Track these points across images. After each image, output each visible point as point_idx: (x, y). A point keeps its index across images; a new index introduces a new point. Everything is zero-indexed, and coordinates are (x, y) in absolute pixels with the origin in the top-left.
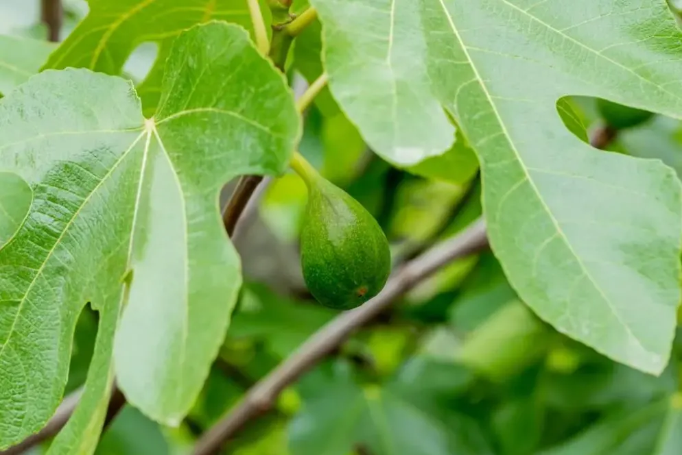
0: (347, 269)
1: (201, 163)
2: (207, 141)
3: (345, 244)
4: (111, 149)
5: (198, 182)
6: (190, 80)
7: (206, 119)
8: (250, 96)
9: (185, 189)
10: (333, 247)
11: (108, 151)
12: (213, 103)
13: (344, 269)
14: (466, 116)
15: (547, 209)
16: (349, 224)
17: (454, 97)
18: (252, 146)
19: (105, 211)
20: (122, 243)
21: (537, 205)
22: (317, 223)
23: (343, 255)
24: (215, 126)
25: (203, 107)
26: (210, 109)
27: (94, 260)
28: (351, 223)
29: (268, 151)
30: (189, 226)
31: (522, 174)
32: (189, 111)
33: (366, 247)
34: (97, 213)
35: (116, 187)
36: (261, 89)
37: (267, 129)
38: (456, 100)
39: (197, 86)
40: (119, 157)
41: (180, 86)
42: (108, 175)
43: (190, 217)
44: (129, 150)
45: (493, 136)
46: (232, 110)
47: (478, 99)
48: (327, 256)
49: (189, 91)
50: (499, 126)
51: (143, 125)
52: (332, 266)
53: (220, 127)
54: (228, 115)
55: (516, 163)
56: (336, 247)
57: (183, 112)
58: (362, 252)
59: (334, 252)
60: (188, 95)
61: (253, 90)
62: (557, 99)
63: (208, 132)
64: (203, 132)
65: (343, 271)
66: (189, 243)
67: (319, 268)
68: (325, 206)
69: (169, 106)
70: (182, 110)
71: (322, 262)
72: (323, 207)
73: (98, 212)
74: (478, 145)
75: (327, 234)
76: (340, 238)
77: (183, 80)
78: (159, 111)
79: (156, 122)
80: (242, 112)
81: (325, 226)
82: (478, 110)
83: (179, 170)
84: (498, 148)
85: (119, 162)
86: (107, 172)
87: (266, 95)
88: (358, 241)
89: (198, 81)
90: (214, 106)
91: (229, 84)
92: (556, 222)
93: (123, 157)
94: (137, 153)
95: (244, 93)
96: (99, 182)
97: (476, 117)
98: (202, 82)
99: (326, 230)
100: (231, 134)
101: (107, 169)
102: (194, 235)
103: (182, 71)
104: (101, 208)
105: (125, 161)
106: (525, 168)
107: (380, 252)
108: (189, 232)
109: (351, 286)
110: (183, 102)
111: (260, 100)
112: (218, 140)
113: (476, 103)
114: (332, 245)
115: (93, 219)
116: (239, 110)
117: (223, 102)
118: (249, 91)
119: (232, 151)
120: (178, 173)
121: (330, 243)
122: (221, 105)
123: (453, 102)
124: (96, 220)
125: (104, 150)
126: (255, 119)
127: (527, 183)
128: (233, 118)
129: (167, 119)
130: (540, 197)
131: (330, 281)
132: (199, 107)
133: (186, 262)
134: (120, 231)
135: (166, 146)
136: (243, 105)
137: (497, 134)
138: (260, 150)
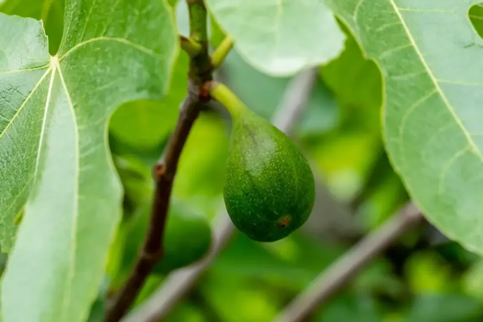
0: (265, 198)
1: (94, 94)
2: (99, 71)
3: (263, 173)
4: (18, 89)
5: (91, 115)
6: (85, 11)
7: (98, 49)
8: (135, 19)
9: (79, 122)
10: (251, 177)
11: (15, 91)
12: (104, 31)
13: (262, 198)
14: (368, 28)
15: (459, 121)
16: (268, 153)
17: (354, 9)
18: (139, 72)
19: (14, 151)
20: (28, 183)
21: (448, 117)
22: (236, 155)
23: (261, 185)
24: (105, 55)
25: (96, 37)
26: (102, 38)
27: (4, 201)
28: (269, 152)
29: (153, 75)
30: (81, 160)
31: (432, 86)
32: (84, 43)
33: (285, 176)
34: (7, 155)
35: (23, 127)
36: (144, 11)
37: (150, 52)
38: (355, 13)
39: (90, 16)
40: (27, 97)
41: (76, 19)
42: (17, 115)
43: (82, 151)
44: (35, 89)
45: (399, 48)
46: (121, 36)
47: (384, 11)
48: (245, 188)
49: (84, 22)
50: (407, 38)
51: (48, 62)
52: (251, 197)
53: (110, 56)
54: (117, 42)
55: (425, 75)
56: (254, 177)
57: (80, 45)
58: (280, 180)
59: (252, 182)
60: (83, 26)
61: (137, 12)
62: (469, 7)
63: (100, 62)
64: (96, 63)
65: (262, 201)
66: (80, 179)
67: (237, 200)
68: (245, 137)
69: (68, 40)
70: (79, 42)
71: (241, 193)
72: (243, 137)
73: (8, 153)
74: (381, 57)
75: (245, 164)
76: (257, 168)
77: (79, 12)
78: (61, 47)
79: (59, 57)
80: (129, 38)
81: (244, 156)
82: (383, 23)
83: (75, 104)
84: (404, 60)
85: (26, 100)
86: (16, 112)
87: (148, 16)
88: (276, 170)
89: (91, 11)
90: (105, 34)
91: (117, 9)
92: (467, 134)
93: (30, 96)
94: (42, 91)
95: (129, 17)
96: (9, 122)
97: (381, 29)
98: (95, 11)
99: (245, 160)
100: (120, 62)
101: (15, 109)
102: (85, 168)
103: (77, 3)
104: (10, 150)
105: (32, 100)
106: (435, 80)
107: (300, 180)
108: (81, 165)
109: (272, 217)
110: (79, 34)
111: (144, 22)
112: (108, 69)
113: (381, 16)
114: (249, 175)
115: (3, 160)
116: (126, 35)
117: (112, 28)
118: (134, 15)
119: (121, 79)
120: (75, 107)
121: (247, 173)
122: (110, 33)
123: (352, 14)
124: (5, 161)
125: (11, 90)
126: (139, 43)
127: (436, 95)
128: (122, 44)
129: (67, 54)
130: (451, 109)
131: (250, 213)
132: (92, 37)
133: (76, 197)
134: (27, 171)
135: (66, 81)
136: (130, 30)
137: (404, 46)
138: (146, 75)
